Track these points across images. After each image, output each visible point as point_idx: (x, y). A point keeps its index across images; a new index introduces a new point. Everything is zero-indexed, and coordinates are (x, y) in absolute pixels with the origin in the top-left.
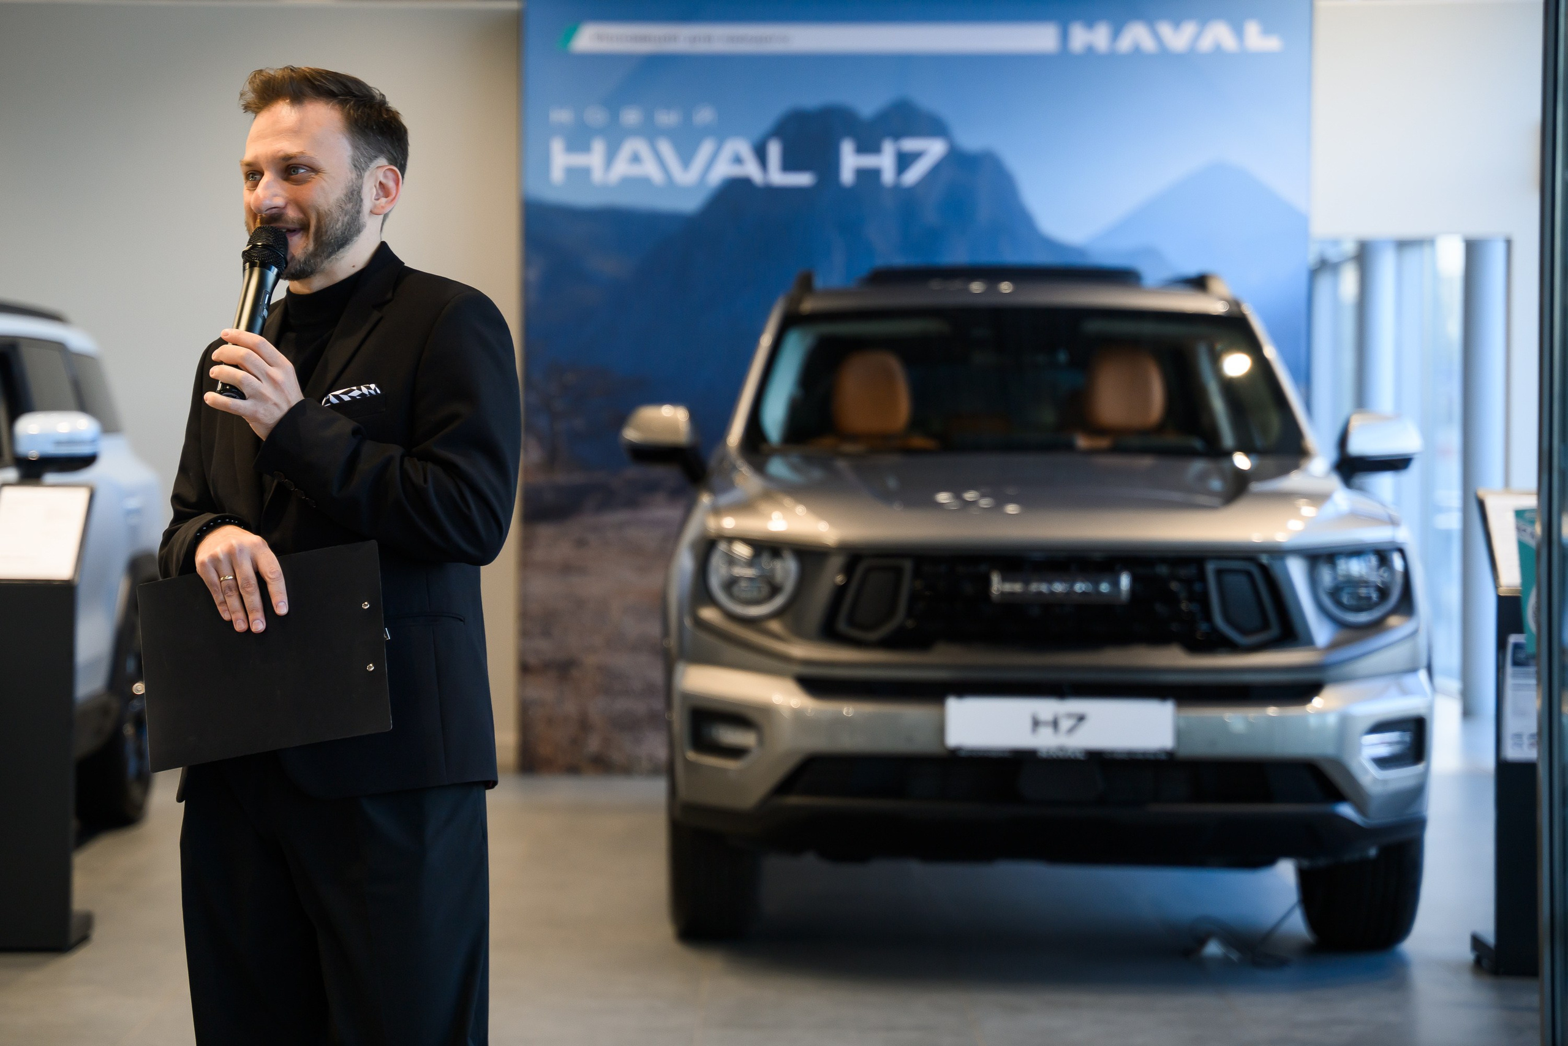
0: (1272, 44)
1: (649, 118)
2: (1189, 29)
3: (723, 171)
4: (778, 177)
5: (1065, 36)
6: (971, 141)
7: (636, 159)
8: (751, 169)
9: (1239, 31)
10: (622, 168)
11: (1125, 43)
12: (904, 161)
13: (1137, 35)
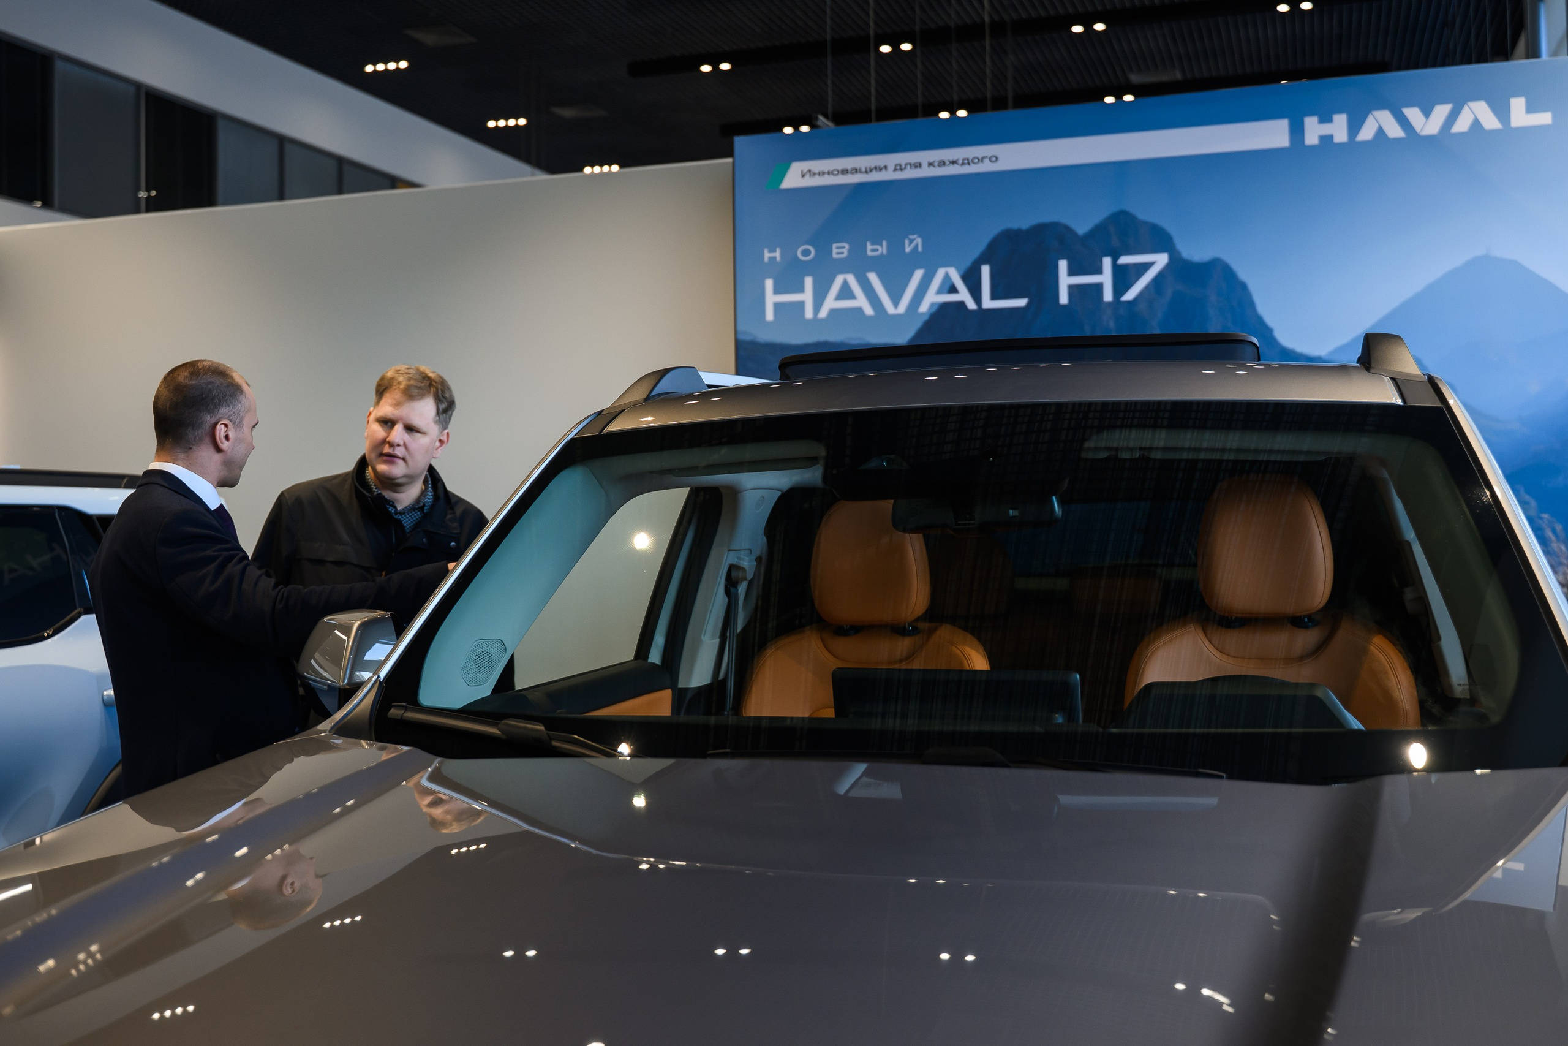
0: (1544, 118)
1: (857, 250)
2: (1442, 111)
3: (933, 298)
4: (988, 303)
5: (1297, 131)
6: (1195, 252)
7: (846, 293)
8: (964, 295)
9: (1502, 111)
10: (831, 303)
11: (1367, 133)
12: (1123, 277)
13: (1381, 121)
